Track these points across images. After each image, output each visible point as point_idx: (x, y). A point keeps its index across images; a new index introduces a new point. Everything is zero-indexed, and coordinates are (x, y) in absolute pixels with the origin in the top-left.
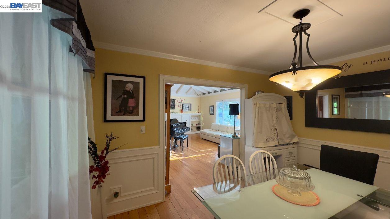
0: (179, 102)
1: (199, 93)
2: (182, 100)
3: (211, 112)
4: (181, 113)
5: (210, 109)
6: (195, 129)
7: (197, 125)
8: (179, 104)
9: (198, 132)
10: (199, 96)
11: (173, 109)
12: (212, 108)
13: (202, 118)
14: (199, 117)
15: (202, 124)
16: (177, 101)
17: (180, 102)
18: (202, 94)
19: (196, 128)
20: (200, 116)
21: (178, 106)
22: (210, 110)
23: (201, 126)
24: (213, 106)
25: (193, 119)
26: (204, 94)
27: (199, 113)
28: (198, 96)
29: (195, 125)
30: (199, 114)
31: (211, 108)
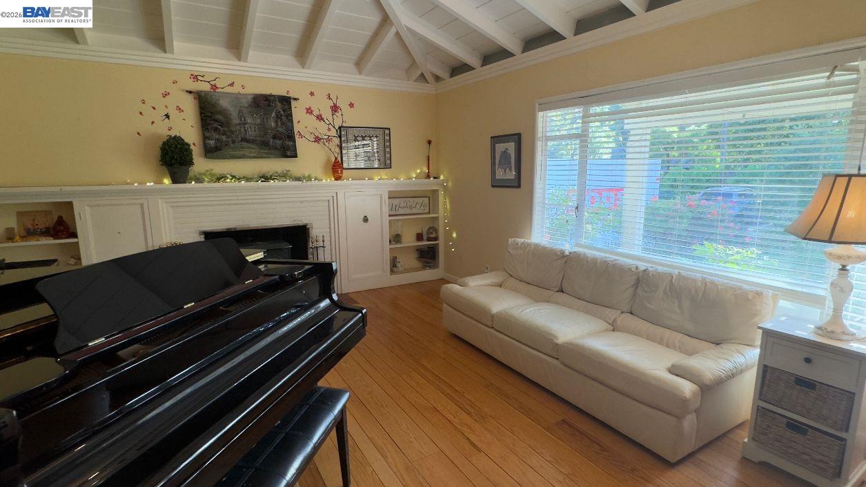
0: (320, 118)
1: (431, 67)
2: (335, 109)
3: (500, 174)
4: (329, 181)
5: (493, 158)
6: (410, 260)
7: (419, 237)
8: (322, 129)
9: (428, 275)
10: (429, 89)
11: (286, 156)
12: (511, 147)
13: (444, 203)
14: (432, 196)
15: (448, 234)
16: (309, 111)
17: (327, 114)
18: (443, 73)
19: (415, 255)
20: (435, 192)
21: (317, 140)
22: (493, 164)
23: (441, 242)
24: (517, 138)
25: (401, 211)
26: (459, 69)
27: (428, 177)
28: (421, 88)
29: (409, 240)
30: (431, 184)
31: (500, 147)
